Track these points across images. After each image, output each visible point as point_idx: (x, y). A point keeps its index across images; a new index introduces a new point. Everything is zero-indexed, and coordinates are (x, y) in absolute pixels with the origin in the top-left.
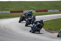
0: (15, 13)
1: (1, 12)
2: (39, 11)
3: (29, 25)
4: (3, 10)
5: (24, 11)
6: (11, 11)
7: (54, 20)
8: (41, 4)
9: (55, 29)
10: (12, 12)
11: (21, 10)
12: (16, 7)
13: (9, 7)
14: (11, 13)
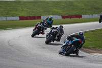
0: (27, 19)
1: (4, 19)
2: (67, 17)
3: (52, 42)
4: (8, 14)
5: (42, 17)
6: (20, 17)
7: (92, 31)
8: (71, 6)
9: (93, 46)
10: (22, 18)
11: (37, 15)
12: (29, 10)
13: (17, 10)
14: (20, 20)
